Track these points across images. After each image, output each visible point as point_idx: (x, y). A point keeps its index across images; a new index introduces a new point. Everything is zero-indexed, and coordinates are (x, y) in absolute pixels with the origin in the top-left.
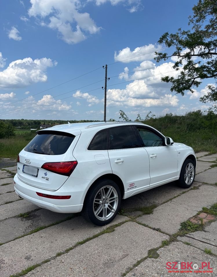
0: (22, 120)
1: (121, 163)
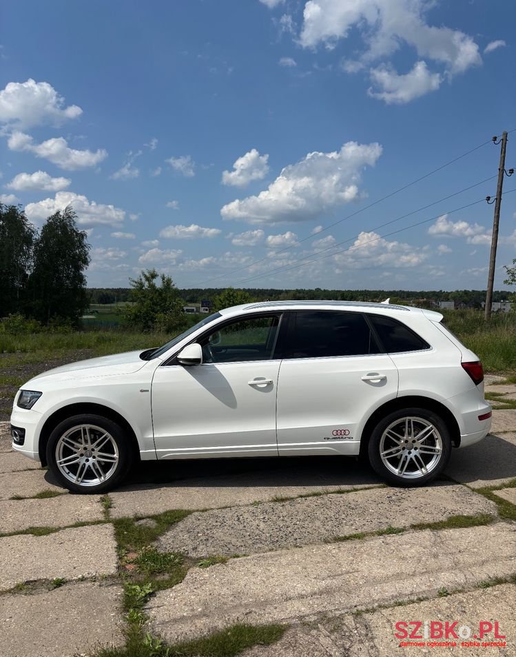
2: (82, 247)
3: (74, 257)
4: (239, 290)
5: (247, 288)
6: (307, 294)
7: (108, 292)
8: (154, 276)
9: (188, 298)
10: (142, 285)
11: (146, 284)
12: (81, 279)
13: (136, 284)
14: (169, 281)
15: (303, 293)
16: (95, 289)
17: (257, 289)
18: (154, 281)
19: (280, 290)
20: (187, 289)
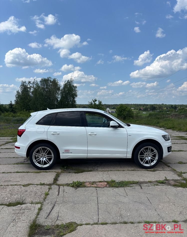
0: (163, 104)
1: (57, 135)
2: (75, 91)
3: (72, 95)
4: (132, 104)
5: (134, 104)
6: (158, 106)
7: (85, 105)
8: (96, 101)
9: (112, 107)
10: (92, 103)
11: (93, 103)
12: (75, 101)
13: (90, 103)
14: (101, 102)
15: (157, 105)
16: (81, 105)
17: (138, 104)
18: (96, 102)
19: (147, 104)
20: (112, 104)
